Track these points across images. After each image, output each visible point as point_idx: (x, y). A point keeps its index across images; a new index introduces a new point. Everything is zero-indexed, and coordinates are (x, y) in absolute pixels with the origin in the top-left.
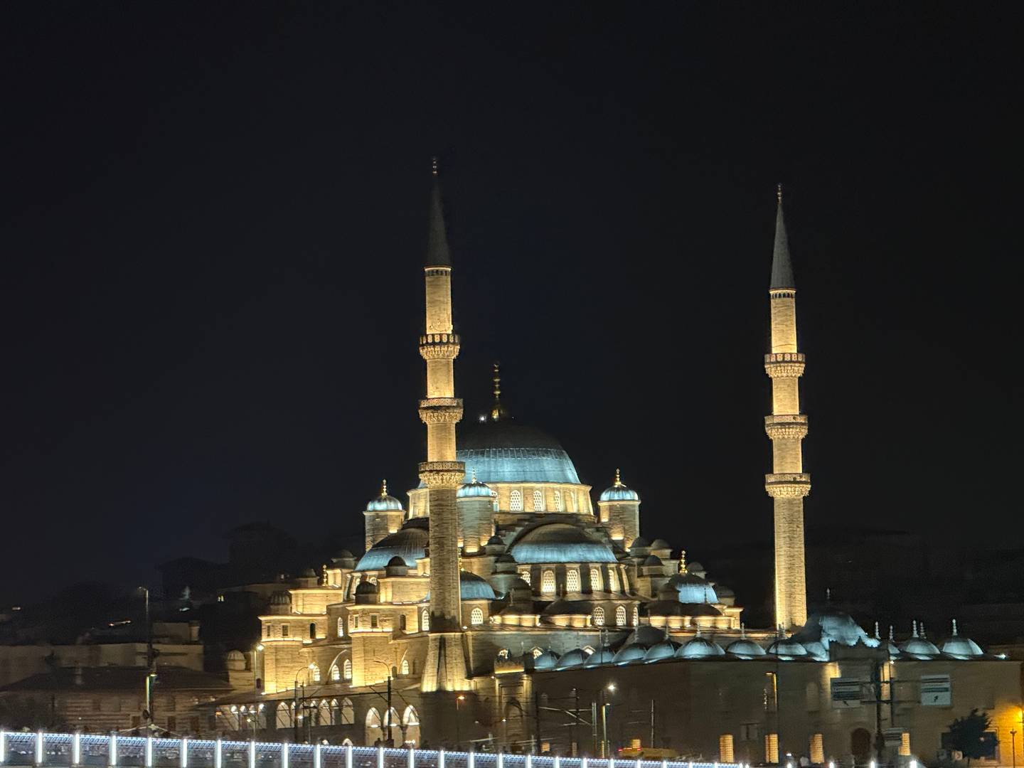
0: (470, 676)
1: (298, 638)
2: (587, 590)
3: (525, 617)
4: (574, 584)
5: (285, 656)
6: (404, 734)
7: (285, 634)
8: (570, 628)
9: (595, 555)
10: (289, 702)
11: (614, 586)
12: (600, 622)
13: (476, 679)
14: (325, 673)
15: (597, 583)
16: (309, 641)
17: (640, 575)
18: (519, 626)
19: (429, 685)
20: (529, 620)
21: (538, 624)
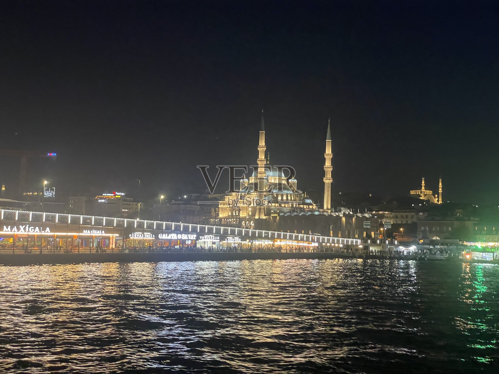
0: (265, 216)
1: (226, 206)
2: (287, 199)
3: (276, 204)
4: (285, 198)
5: (224, 210)
6: (250, 227)
7: (224, 205)
8: (285, 207)
9: (289, 192)
10: (224, 219)
11: (293, 199)
12: (290, 206)
13: (267, 216)
14: (232, 213)
15: (289, 198)
16: (229, 207)
17: (297, 197)
18: (275, 206)
19: (257, 217)
20: (277, 205)
21: (279, 206)
